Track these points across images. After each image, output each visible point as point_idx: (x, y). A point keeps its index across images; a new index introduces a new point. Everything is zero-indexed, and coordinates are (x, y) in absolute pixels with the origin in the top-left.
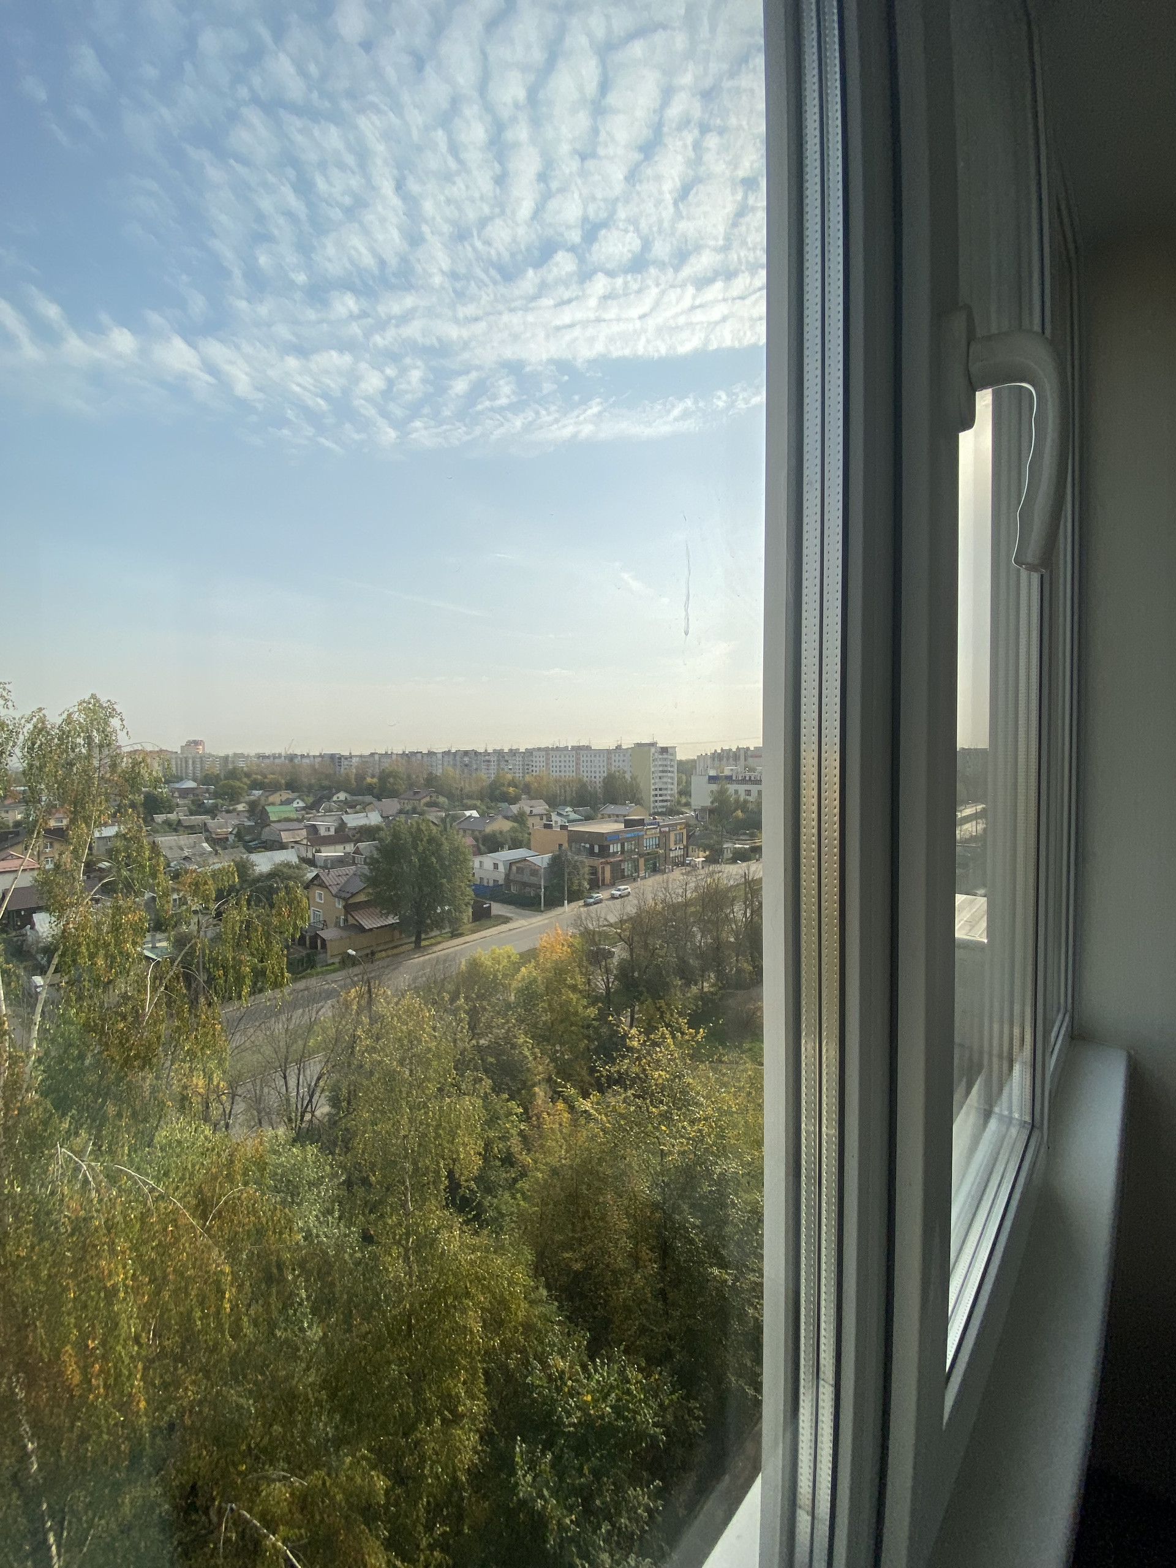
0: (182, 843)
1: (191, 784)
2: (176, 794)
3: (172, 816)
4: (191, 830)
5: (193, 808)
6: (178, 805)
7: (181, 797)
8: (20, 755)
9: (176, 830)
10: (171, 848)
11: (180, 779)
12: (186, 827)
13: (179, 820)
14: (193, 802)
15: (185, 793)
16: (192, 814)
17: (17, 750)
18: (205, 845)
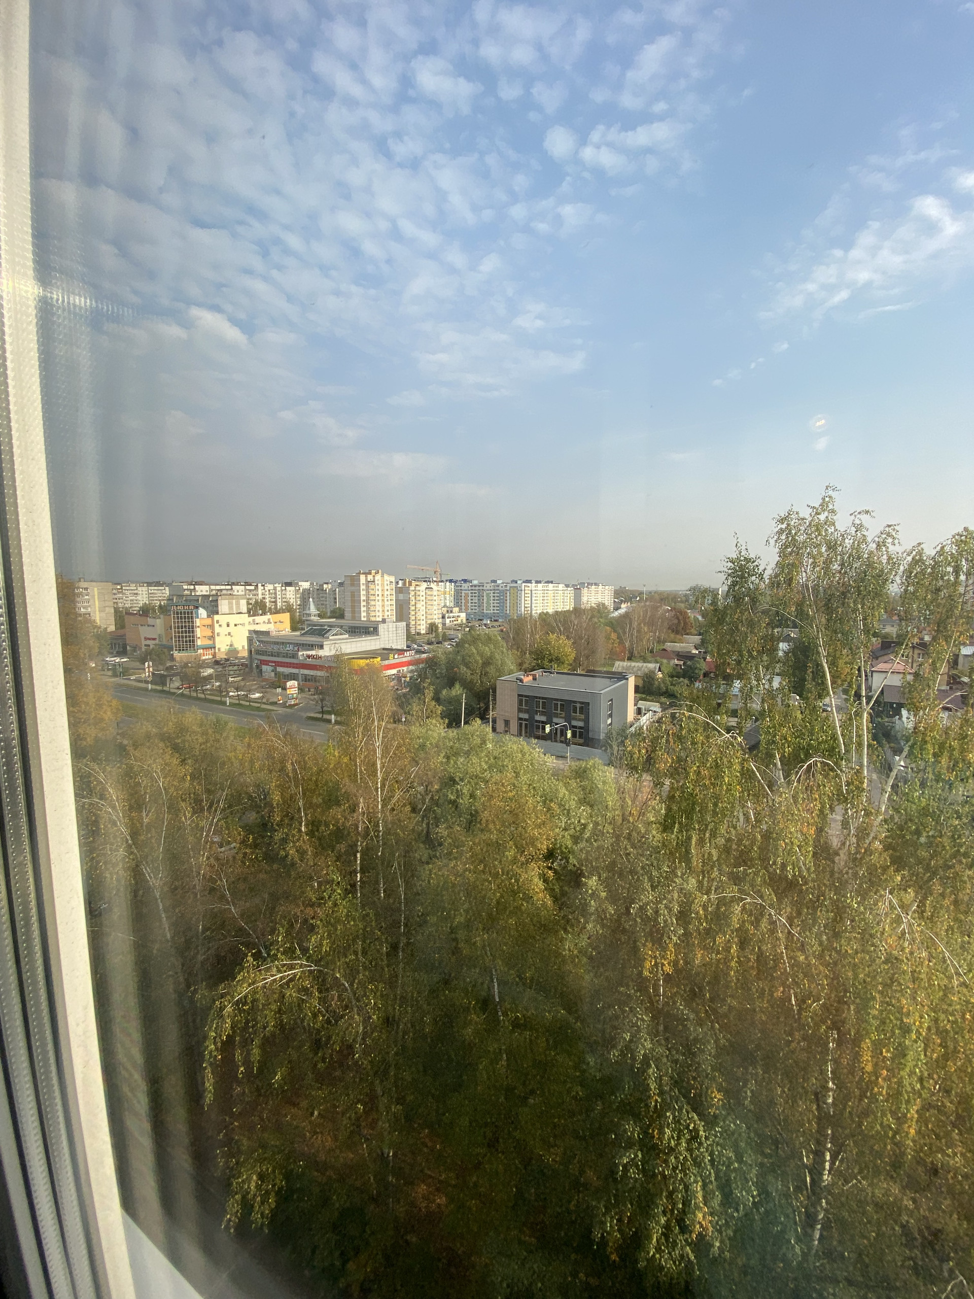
8: (899, 582)
17: (898, 579)
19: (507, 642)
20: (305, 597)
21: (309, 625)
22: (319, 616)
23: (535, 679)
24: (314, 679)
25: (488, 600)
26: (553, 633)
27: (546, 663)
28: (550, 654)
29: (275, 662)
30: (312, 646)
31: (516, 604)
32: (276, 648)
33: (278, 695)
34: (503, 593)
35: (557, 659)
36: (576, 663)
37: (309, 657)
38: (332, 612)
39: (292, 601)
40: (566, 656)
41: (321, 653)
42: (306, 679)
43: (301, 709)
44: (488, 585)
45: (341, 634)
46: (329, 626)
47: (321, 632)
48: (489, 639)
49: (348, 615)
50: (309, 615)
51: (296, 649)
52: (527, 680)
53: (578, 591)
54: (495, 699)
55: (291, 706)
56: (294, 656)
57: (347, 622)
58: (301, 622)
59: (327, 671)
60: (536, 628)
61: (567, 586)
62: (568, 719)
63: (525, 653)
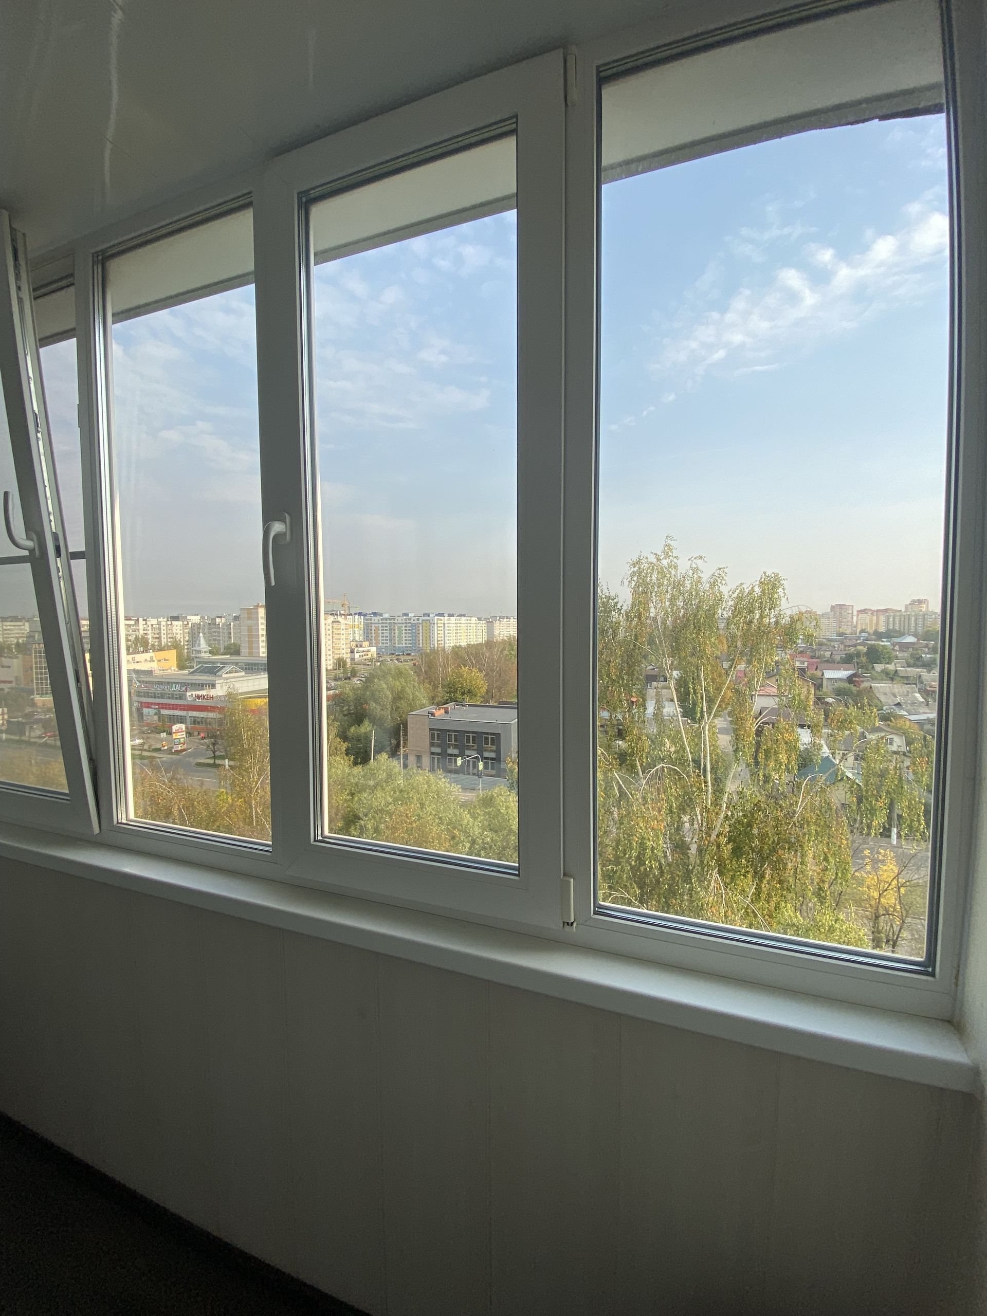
0: (896, 690)
1: (910, 639)
2: (897, 648)
3: (891, 667)
4: (906, 680)
5: (912, 661)
6: (897, 658)
7: (901, 650)
9: (892, 679)
10: (885, 694)
11: (902, 634)
12: (902, 677)
13: (896, 671)
14: (912, 655)
15: (904, 647)
16: (909, 666)
18: (918, 695)
19: (419, 676)
20: (194, 632)
21: (200, 663)
22: (211, 652)
23: (447, 712)
24: (203, 721)
25: (400, 633)
26: (465, 665)
27: (458, 695)
28: (462, 688)
29: (158, 704)
30: (202, 685)
31: (429, 637)
32: (159, 689)
33: (162, 740)
34: (415, 626)
35: (470, 692)
36: (489, 695)
37: (198, 697)
38: (225, 648)
39: (178, 637)
40: (479, 689)
41: (212, 692)
42: (195, 721)
43: (190, 755)
44: (400, 619)
45: (236, 672)
46: (222, 663)
47: (213, 670)
48: (399, 674)
49: (244, 651)
50: (199, 652)
51: (184, 689)
52: (439, 713)
53: (490, 623)
54: (406, 735)
55: (178, 752)
56: (181, 697)
57: (243, 659)
58: (190, 659)
59: (220, 713)
60: (448, 661)
61: (479, 619)
62: (480, 751)
63: (438, 687)
